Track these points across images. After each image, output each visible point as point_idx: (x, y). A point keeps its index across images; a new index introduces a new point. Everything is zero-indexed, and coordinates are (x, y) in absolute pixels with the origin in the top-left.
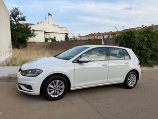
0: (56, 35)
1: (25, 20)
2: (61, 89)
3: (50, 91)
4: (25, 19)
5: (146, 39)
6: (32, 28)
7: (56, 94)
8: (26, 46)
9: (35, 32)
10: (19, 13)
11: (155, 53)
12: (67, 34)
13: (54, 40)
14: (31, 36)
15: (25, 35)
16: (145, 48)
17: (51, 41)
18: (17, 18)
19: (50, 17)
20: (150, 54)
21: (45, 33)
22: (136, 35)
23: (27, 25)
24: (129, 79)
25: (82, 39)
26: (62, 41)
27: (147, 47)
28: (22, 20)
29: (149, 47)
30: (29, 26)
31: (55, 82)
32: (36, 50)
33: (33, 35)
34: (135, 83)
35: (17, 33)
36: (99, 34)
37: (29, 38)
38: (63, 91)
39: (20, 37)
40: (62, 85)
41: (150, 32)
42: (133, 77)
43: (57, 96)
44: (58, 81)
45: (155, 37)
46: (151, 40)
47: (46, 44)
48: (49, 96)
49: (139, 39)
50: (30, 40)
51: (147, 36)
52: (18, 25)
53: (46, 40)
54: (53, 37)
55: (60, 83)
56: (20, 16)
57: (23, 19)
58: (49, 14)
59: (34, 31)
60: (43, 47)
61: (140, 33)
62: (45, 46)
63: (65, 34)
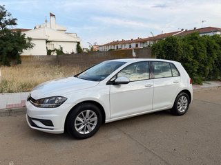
0: (62, 45)
1: (15, 24)
2: (93, 122)
3: (78, 127)
4: (16, 22)
6: (28, 35)
7: (87, 129)
8: (19, 62)
9: (32, 42)
10: (5, 13)
11: (203, 65)
12: (79, 43)
13: (60, 52)
14: (26, 48)
15: (17, 46)
16: (190, 59)
17: (55, 54)
18: (2, 21)
19: (53, 18)
20: (197, 67)
21: (47, 42)
22: (179, 42)
23: (19, 31)
24: (179, 103)
25: (100, 49)
26: (73, 53)
27: (193, 58)
28: (11, 24)
29: (195, 58)
30: (23, 33)
31: (85, 114)
32: (36, 67)
33: (29, 46)
34: (186, 107)
35: (4, 43)
36: (124, 42)
37: (23, 50)
38: (95, 124)
39: (10, 48)
40: (93, 117)
41: (196, 38)
42: (184, 100)
43: (88, 132)
44: (88, 111)
45: (203, 45)
46: (198, 48)
47: (49, 59)
48: (78, 133)
49: (184, 47)
50: (25, 52)
51: (192, 44)
52: (6, 30)
53: (49, 52)
54: (58, 48)
55: (91, 113)
56: (7, 18)
57: (13, 22)
58: (51, 15)
59: (30, 39)
60: (45, 63)
61: (184, 40)
62: (48, 61)
63: (76, 44)
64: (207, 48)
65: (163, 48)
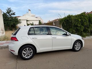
0: (33, 22)
1: (15, 14)
4: (15, 13)
5: (80, 20)
6: (19, 18)
10: (11, 10)
11: (87, 28)
14: (18, 23)
15: (15, 23)
17: (31, 25)
18: (10, 14)
19: (30, 11)
20: (83, 29)
21: (27, 21)
29: (82, 25)
30: (17, 18)
33: (20, 23)
39: (12, 24)
45: (86, 18)
46: (84, 20)
53: (28, 25)
56: (12, 12)
58: (29, 10)
59: (20, 20)
63: (39, 21)
64: (89, 20)
65: (65, 21)
